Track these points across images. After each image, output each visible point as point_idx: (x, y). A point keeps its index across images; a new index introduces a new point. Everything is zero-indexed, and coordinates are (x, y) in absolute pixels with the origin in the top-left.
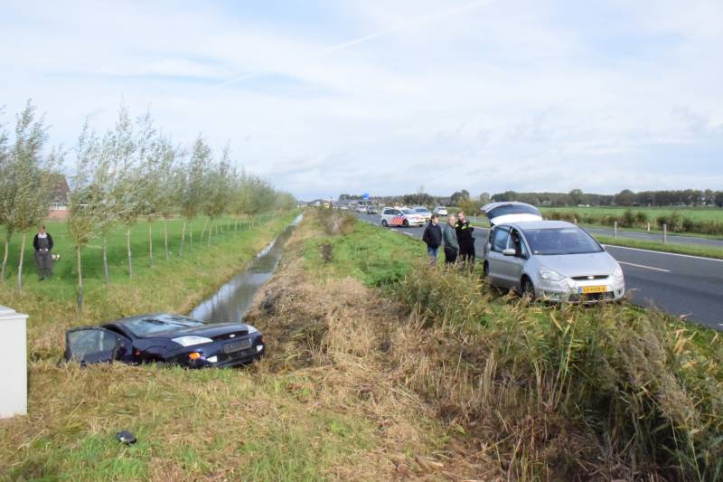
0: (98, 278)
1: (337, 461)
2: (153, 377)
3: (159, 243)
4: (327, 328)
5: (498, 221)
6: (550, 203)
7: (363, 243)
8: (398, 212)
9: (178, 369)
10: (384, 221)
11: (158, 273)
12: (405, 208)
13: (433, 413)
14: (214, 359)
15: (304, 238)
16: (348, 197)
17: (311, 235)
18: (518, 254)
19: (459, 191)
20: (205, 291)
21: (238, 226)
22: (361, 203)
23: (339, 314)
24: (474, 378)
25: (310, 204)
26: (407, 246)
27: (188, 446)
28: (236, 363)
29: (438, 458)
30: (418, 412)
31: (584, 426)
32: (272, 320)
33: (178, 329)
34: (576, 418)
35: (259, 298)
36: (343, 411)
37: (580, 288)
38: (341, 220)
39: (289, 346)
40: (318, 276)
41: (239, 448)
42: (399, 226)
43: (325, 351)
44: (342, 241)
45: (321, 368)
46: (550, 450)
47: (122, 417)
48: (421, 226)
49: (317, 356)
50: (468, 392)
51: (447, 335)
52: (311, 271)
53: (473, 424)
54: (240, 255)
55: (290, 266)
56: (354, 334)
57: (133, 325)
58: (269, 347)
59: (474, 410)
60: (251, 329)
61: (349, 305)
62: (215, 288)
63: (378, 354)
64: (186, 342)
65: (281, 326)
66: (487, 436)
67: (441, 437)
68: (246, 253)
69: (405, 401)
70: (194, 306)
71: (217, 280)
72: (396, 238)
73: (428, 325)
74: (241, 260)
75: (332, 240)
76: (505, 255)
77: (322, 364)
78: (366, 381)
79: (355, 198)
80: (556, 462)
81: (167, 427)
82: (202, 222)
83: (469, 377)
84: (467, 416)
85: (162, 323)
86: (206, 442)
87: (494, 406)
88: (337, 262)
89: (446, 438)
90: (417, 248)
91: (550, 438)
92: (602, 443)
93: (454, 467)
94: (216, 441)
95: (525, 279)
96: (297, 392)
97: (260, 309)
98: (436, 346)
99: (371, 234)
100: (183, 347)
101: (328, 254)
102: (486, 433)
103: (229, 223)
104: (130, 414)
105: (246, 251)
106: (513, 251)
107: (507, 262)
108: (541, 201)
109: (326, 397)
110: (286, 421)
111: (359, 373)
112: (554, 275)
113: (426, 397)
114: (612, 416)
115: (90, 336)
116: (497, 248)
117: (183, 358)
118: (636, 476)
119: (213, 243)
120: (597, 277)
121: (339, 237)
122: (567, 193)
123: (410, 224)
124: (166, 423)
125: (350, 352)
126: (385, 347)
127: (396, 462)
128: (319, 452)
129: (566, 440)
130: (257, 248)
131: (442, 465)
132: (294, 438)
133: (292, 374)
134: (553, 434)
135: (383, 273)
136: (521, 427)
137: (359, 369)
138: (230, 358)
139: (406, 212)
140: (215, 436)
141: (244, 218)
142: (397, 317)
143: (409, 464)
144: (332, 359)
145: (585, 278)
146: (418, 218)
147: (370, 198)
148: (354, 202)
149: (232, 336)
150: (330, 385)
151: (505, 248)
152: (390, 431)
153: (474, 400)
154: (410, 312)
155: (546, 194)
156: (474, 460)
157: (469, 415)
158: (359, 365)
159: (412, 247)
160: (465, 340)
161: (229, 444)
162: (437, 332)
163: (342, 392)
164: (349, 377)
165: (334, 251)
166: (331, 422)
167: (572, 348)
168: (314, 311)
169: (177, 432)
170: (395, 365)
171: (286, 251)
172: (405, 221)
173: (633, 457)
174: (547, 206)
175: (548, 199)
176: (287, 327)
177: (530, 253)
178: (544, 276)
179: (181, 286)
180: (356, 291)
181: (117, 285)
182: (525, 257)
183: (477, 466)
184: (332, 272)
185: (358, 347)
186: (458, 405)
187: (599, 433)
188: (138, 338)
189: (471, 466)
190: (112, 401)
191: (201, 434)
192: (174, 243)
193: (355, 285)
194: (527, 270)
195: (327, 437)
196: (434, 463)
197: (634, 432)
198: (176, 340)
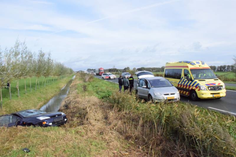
0: (7, 98)
1: (96, 154)
2: (32, 130)
3: (28, 86)
4: (87, 113)
5: (140, 77)
6: (155, 71)
7: (96, 85)
8: (107, 74)
9: (40, 127)
10: (103, 77)
11: (28, 96)
12: (109, 73)
13: (124, 138)
14: (51, 124)
15: (77, 83)
16: (90, 70)
17: (79, 82)
18: (147, 88)
19: (127, 67)
20: (44, 101)
21: (54, 80)
23: (91, 108)
24: (136, 126)
25: (78, 72)
26: (111, 85)
27: (47, 152)
28: (58, 125)
29: (127, 152)
30: (119, 138)
31: (170, 139)
32: (68, 111)
33: (38, 114)
34: (168, 137)
35: (63, 103)
36: (96, 138)
37: (166, 98)
38: (89, 77)
39: (75, 119)
40: (83, 96)
41: (64, 152)
42: (107, 79)
43: (87, 120)
44: (89, 84)
45: (87, 125)
46: (160, 147)
47: (23, 144)
48: (115, 79)
49: (85, 121)
50: (135, 131)
51: (126, 113)
52: (80, 94)
53: (136, 141)
54: (55, 89)
55: (73, 93)
56: (96, 114)
57: (22, 114)
58: (68, 119)
59: (136, 136)
60: (63, 114)
61: (94, 105)
62: (48, 101)
63: (104, 120)
64: (41, 118)
65: (72, 112)
66: (141, 144)
67: (127, 145)
68: (58, 88)
69: (114, 134)
70: (41, 106)
71: (48, 98)
72: (107, 83)
73: (120, 111)
74: (56, 91)
75: (86, 84)
76: (143, 88)
77: (87, 124)
78: (101, 129)
79: (92, 70)
80: (163, 150)
81: (39, 146)
82: (43, 79)
83: (134, 126)
84: (134, 138)
85: (32, 112)
87: (143, 135)
88: (88, 91)
89: (128, 145)
90: (114, 86)
91: (160, 143)
92: (176, 144)
93: (132, 154)
94: (56, 150)
95: (150, 95)
96: (80, 133)
97: (64, 107)
98: (123, 117)
99: (99, 82)
100: (40, 120)
101: (85, 88)
102: (141, 143)
103: (51, 79)
104: (26, 143)
105: (57, 88)
106: (145, 87)
107: (144, 90)
108: (152, 70)
109: (90, 134)
110: (78, 142)
111: (99, 126)
112: (159, 94)
113: (121, 133)
114: (179, 136)
115: (7, 118)
116: (140, 85)
117: (40, 124)
118: (186, 153)
119: (46, 86)
120: (172, 94)
121: (88, 83)
122: (161, 67)
123: (111, 78)
125: (96, 120)
126: (106, 118)
127: (114, 153)
128: (90, 151)
129: (165, 144)
130: (61, 87)
131: (128, 153)
132: (81, 148)
133: (77, 128)
134: (161, 141)
135: (104, 94)
136: (151, 141)
137: (99, 125)
138: (56, 123)
139: (110, 74)
140: (55, 148)
141: (56, 77)
142: (109, 108)
143: (118, 154)
144: (90, 123)
145: (168, 94)
146: (114, 76)
148: (92, 71)
149: (57, 116)
150: (90, 130)
151: (143, 86)
152: (111, 144)
153: (137, 133)
154: (114, 107)
155: (154, 68)
156: (137, 152)
157: (135, 138)
158: (99, 124)
159: (112, 86)
160: (132, 115)
161: (61, 150)
162: (123, 113)
163: (94, 133)
164: (96, 128)
165: (87, 87)
166: (92, 142)
167: (165, 116)
168: (82, 107)
170: (110, 124)
171: (71, 88)
172: (110, 77)
173: (185, 147)
175: (154, 70)
176: (74, 113)
177: (151, 87)
178: (155, 94)
179: (36, 100)
180: (96, 101)
181: (15, 100)
182: (149, 88)
183: (138, 153)
184: (87, 94)
185: (98, 118)
186: (131, 135)
187: (175, 141)
188: (24, 118)
189: (137, 153)
190: (19, 139)
191: (51, 148)
192: (33, 86)
193: (95, 99)
194: (150, 92)
195: (91, 147)
196: (126, 153)
197: (185, 140)
198: (38, 118)
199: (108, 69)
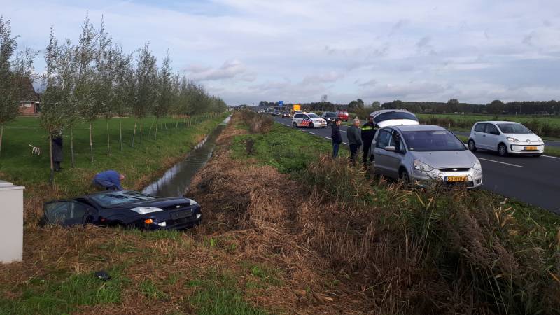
1: (257, 293)
2: (119, 237)
3: (115, 137)
4: (250, 202)
5: (383, 124)
6: (431, 110)
7: (277, 139)
8: (306, 116)
9: (136, 230)
10: (294, 123)
11: (114, 159)
12: (311, 113)
13: (327, 264)
14: (163, 224)
15: (233, 134)
16: (266, 103)
17: (237, 133)
19: (356, 100)
20: (153, 174)
21: (179, 124)
22: (277, 108)
23: (259, 192)
24: (358, 240)
25: (235, 108)
26: (311, 143)
27: (149, 282)
28: (180, 227)
29: (330, 295)
30: (316, 264)
31: (439, 277)
32: (208, 196)
33: (135, 201)
34: (433, 270)
35: (197, 179)
36: (262, 261)
37: (446, 177)
38: (261, 121)
39: (221, 216)
40: (243, 164)
41: (185, 284)
42: (306, 127)
43: (248, 219)
44: (261, 138)
45: (245, 231)
46: (412, 293)
47: (97, 263)
48: (323, 127)
49: (244, 222)
50: (353, 250)
51: (339, 209)
52: (237, 160)
53: (356, 273)
54: (181, 148)
55: (221, 156)
56: (269, 207)
57: (98, 199)
58: (205, 216)
59: (357, 263)
60: (193, 202)
61: (266, 186)
62: (161, 173)
63: (288, 221)
64: (143, 211)
65: (215, 201)
66: (366, 282)
67: (332, 281)
68: (185, 145)
69: (306, 255)
70: (145, 185)
71: (163, 166)
72: (303, 136)
73: (325, 202)
74: (181, 151)
75: (254, 137)
77: (246, 228)
78: (278, 241)
79: (272, 104)
80: (416, 301)
81: (132, 269)
82: (150, 121)
83: (354, 240)
84: (351, 266)
85: (121, 197)
86: (161, 279)
87: (372, 260)
88: (258, 154)
89: (336, 281)
90: (319, 144)
91: (413, 283)
92: (452, 289)
93: (341, 302)
94: (169, 279)
95: (403, 169)
96: (228, 246)
97: (197, 188)
98: (331, 217)
99: (284, 133)
100: (139, 215)
101: (250, 148)
102: (366, 280)
103: (171, 121)
104: (102, 261)
105: (185, 144)
107: (390, 156)
109: (249, 251)
110: (220, 266)
111: (275, 235)
112: (426, 167)
113: (322, 253)
114: (459, 269)
115: (64, 207)
116: (380, 144)
117: (140, 222)
118: (474, 311)
119: (159, 137)
120: (460, 170)
121: (259, 134)
122: (446, 102)
123: (315, 126)
124: (131, 266)
125: (267, 219)
126: (292, 217)
127: (299, 296)
128: (244, 287)
129: (425, 286)
130: (194, 142)
131: (332, 299)
132: (226, 277)
133: (223, 235)
134: (416, 278)
135: (292, 162)
136: (391, 275)
138: (176, 223)
139: (312, 116)
140: (167, 275)
141: (184, 118)
142: (302, 195)
143: (308, 298)
144: (253, 224)
145: (450, 170)
146: (321, 122)
147: (284, 105)
148: (272, 107)
149: (178, 207)
150: (252, 242)
151: (387, 145)
152: (295, 275)
153: (358, 256)
154: (310, 193)
155: (428, 103)
156: (356, 298)
157: (353, 266)
158: (273, 229)
159: (315, 144)
160: (353, 213)
161: (179, 281)
162: (332, 207)
163: (260, 248)
164: (266, 237)
165: (255, 145)
166: (252, 267)
167: (432, 220)
168: (240, 189)
169: (141, 272)
170: (300, 230)
171: (217, 145)
172: (311, 123)
173: (472, 297)
174: (428, 113)
175: (429, 108)
176: (219, 201)
177: (407, 149)
178: (418, 168)
179: (133, 170)
180: (272, 176)
181: (82, 169)
182: (403, 153)
183: (357, 302)
184: (254, 161)
185: (272, 216)
186: (345, 258)
187: (449, 281)
188: (103, 208)
189: (355, 301)
190: (89, 252)
191: (158, 274)
192: (128, 137)
193: (270, 171)
194: (403, 162)
195: (249, 278)
196: (327, 298)
197: (472, 279)
198: (134, 209)
199: (310, 102)
